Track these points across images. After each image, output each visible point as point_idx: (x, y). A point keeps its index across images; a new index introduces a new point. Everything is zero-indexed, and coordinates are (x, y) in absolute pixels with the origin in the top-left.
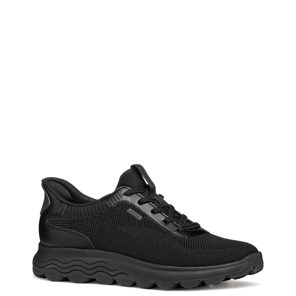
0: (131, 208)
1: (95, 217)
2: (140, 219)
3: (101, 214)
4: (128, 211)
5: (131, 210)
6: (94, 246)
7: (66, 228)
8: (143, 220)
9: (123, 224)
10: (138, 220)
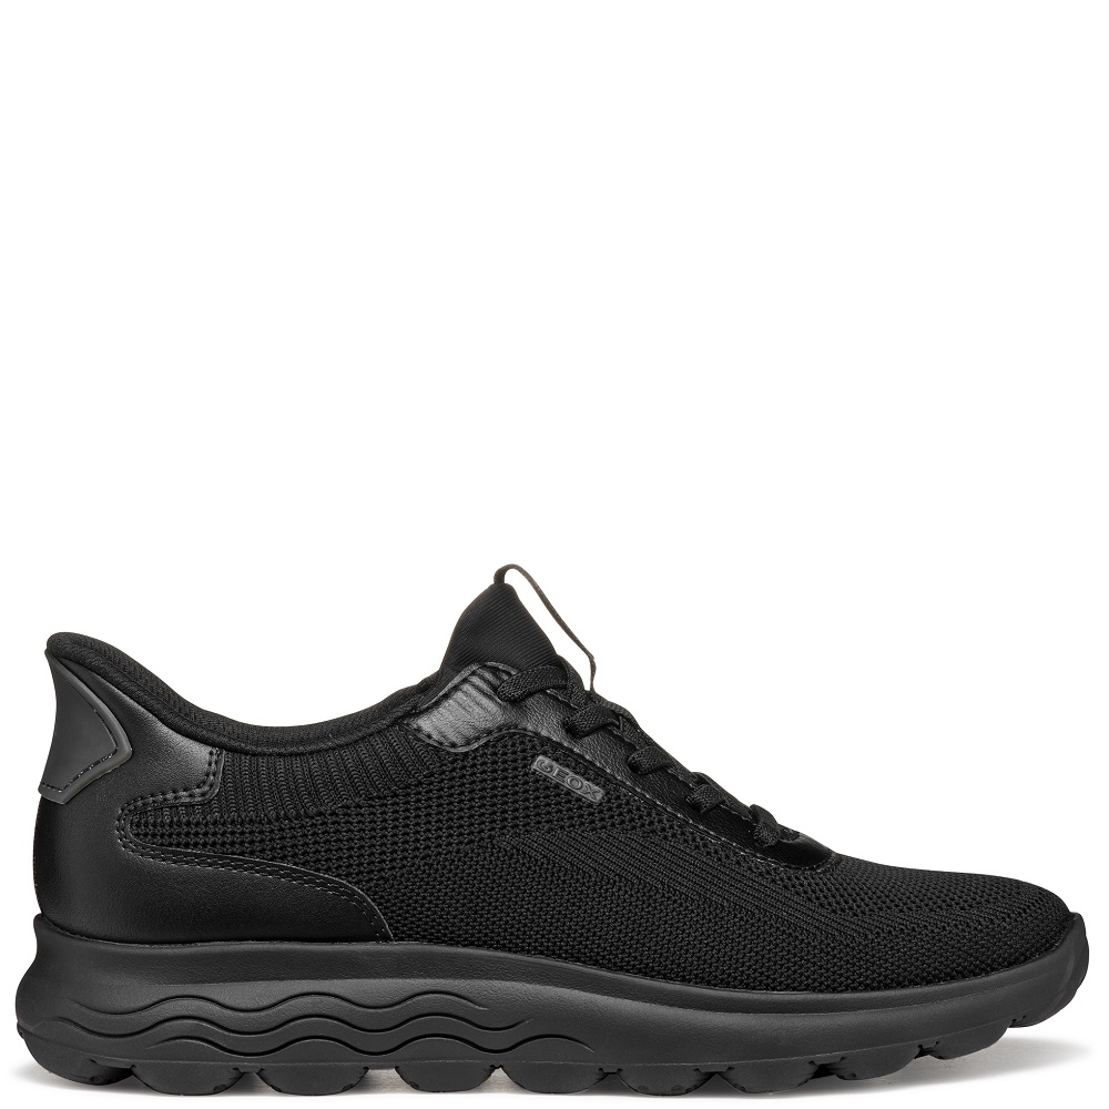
0: (545, 753)
1: (379, 798)
2: (599, 797)
3: (408, 787)
4: (534, 766)
5: (547, 761)
6: (390, 925)
7: (242, 854)
8: (609, 801)
9: (524, 826)
10: (590, 806)
